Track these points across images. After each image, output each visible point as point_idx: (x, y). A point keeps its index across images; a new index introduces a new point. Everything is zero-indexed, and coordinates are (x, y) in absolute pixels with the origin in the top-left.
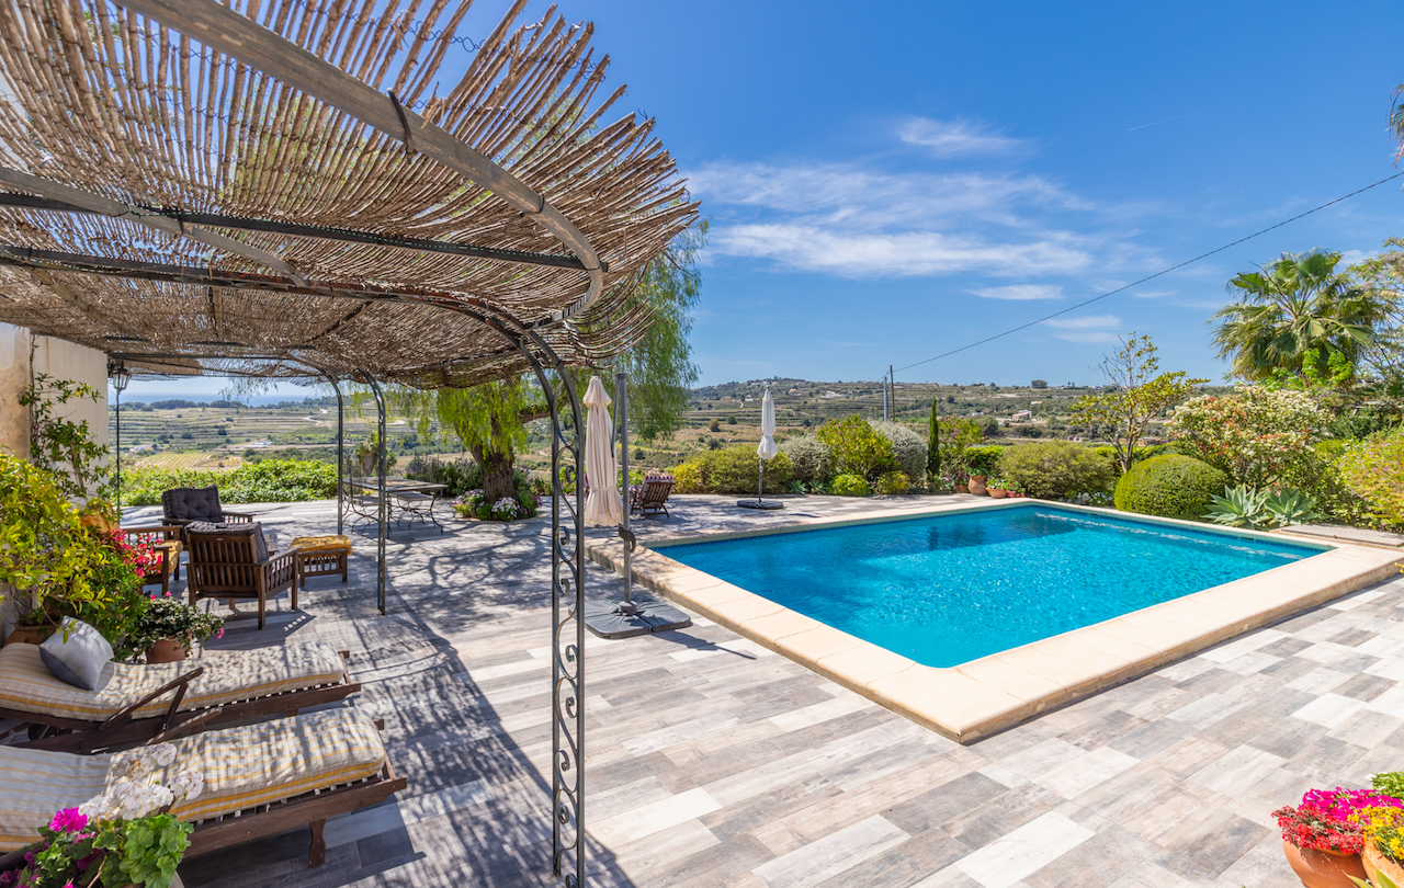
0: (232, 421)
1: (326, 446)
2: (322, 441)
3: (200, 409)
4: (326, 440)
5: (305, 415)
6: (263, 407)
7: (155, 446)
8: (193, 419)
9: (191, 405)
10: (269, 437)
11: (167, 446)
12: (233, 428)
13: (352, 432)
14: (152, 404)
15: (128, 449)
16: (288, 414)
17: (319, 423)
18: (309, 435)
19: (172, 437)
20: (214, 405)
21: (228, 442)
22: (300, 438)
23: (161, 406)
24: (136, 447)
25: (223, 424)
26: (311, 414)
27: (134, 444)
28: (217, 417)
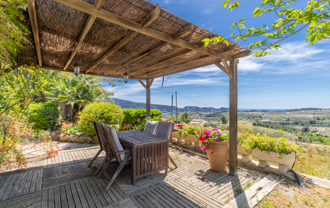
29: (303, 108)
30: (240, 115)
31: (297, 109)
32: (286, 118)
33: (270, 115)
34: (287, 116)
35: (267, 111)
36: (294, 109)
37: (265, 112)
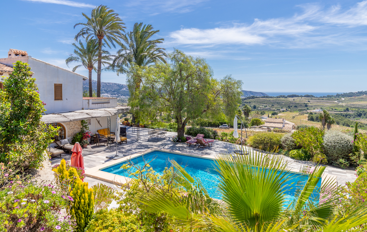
0: (310, 102)
1: (342, 113)
2: (341, 110)
3: (300, 98)
4: (342, 110)
5: (335, 100)
6: (321, 97)
7: (286, 109)
8: (298, 101)
9: (298, 96)
10: (321, 108)
11: (290, 109)
12: (310, 104)
13: (353, 108)
14: (287, 96)
15: (280, 110)
16: (329, 100)
17: (340, 104)
18: (336, 108)
19: (291, 107)
20: (305, 96)
21: (308, 109)
22: (332, 109)
23: (290, 96)
24: (282, 109)
25: (306, 103)
26: (338, 100)
27: (282, 108)
28: (305, 100)
29: (360, 91)
30: (276, 102)
31: (352, 93)
32: (342, 106)
33: (318, 102)
34: (344, 104)
35: (313, 96)
36: (348, 92)
37: (311, 98)
